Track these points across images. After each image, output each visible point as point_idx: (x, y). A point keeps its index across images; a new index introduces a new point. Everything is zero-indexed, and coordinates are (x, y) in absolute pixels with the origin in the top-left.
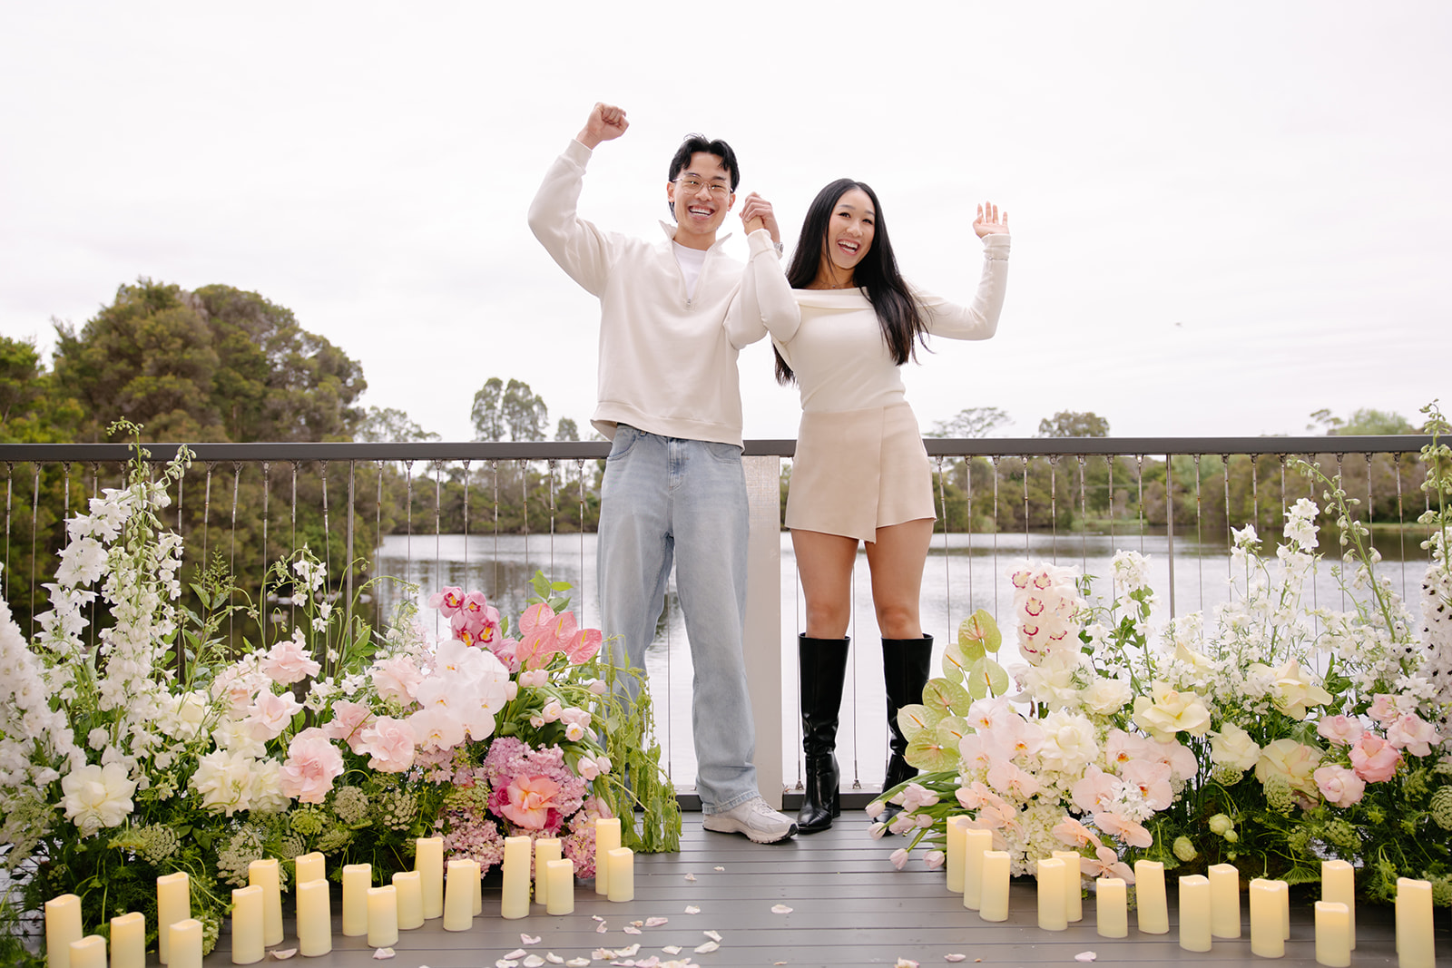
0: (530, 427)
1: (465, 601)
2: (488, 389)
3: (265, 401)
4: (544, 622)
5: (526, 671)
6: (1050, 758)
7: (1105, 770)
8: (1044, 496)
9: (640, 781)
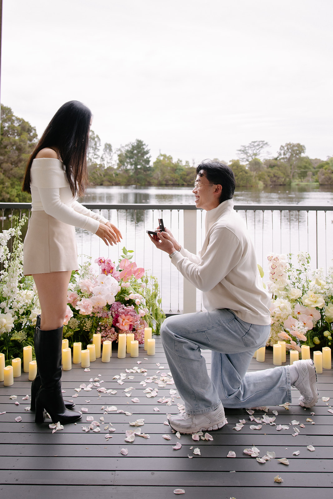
0: (94, 146)
1: (106, 262)
3: (2, 142)
4: (127, 265)
5: (123, 282)
6: (278, 313)
7: (294, 317)
8: (281, 174)
9: (155, 313)
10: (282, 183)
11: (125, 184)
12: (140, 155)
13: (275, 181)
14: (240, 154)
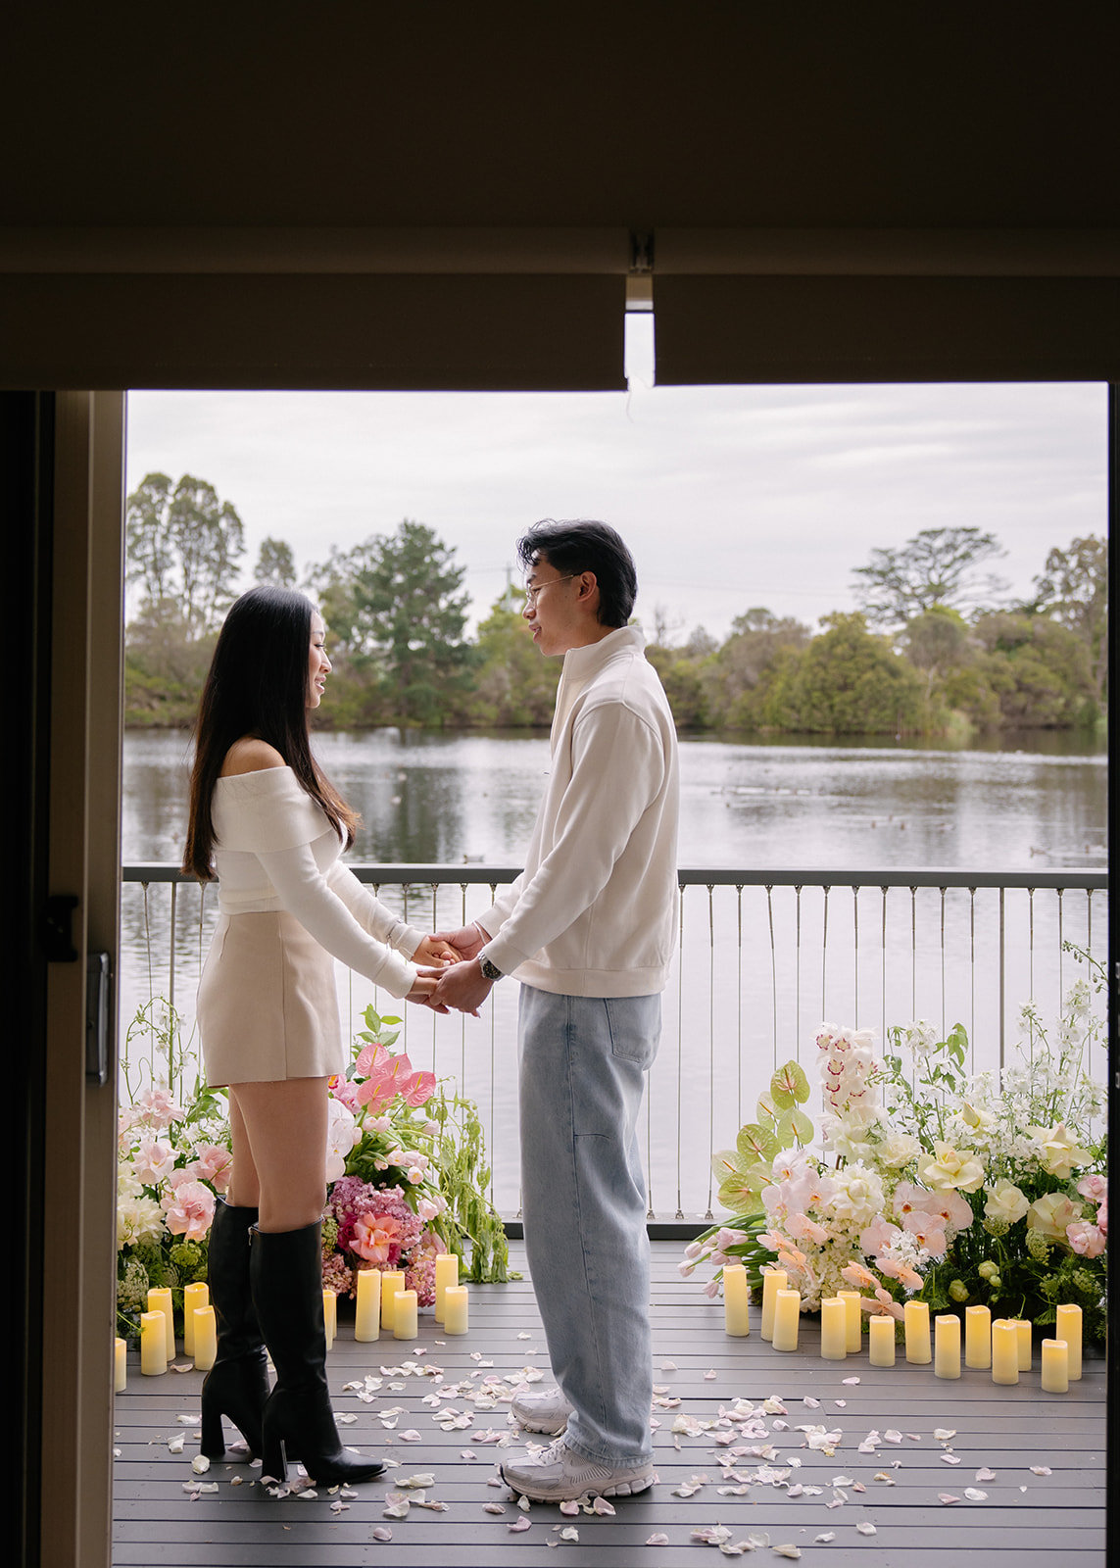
0: (215, 555)
2: (146, 491)
4: (379, 1062)
5: (367, 1114)
6: (841, 1207)
7: (890, 1220)
8: (1051, 677)
9: (469, 1216)
10: (1053, 720)
11: (353, 722)
12: (418, 592)
13: (1023, 711)
14: (870, 587)
